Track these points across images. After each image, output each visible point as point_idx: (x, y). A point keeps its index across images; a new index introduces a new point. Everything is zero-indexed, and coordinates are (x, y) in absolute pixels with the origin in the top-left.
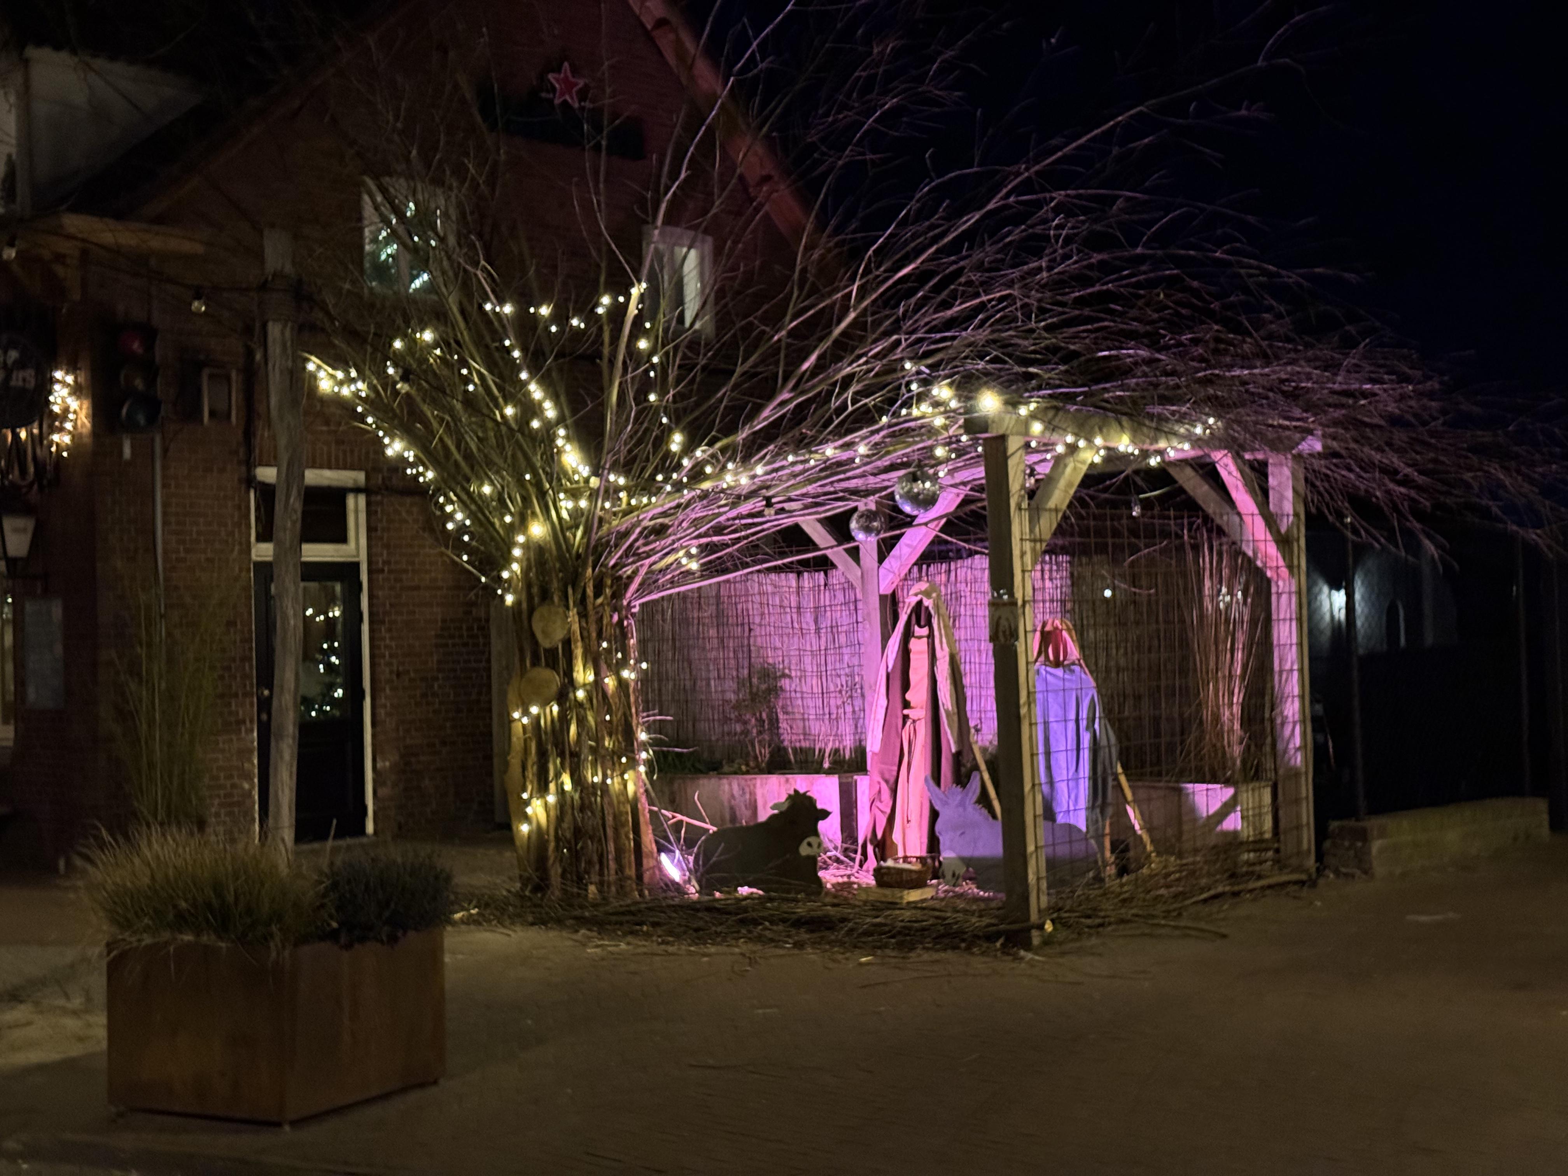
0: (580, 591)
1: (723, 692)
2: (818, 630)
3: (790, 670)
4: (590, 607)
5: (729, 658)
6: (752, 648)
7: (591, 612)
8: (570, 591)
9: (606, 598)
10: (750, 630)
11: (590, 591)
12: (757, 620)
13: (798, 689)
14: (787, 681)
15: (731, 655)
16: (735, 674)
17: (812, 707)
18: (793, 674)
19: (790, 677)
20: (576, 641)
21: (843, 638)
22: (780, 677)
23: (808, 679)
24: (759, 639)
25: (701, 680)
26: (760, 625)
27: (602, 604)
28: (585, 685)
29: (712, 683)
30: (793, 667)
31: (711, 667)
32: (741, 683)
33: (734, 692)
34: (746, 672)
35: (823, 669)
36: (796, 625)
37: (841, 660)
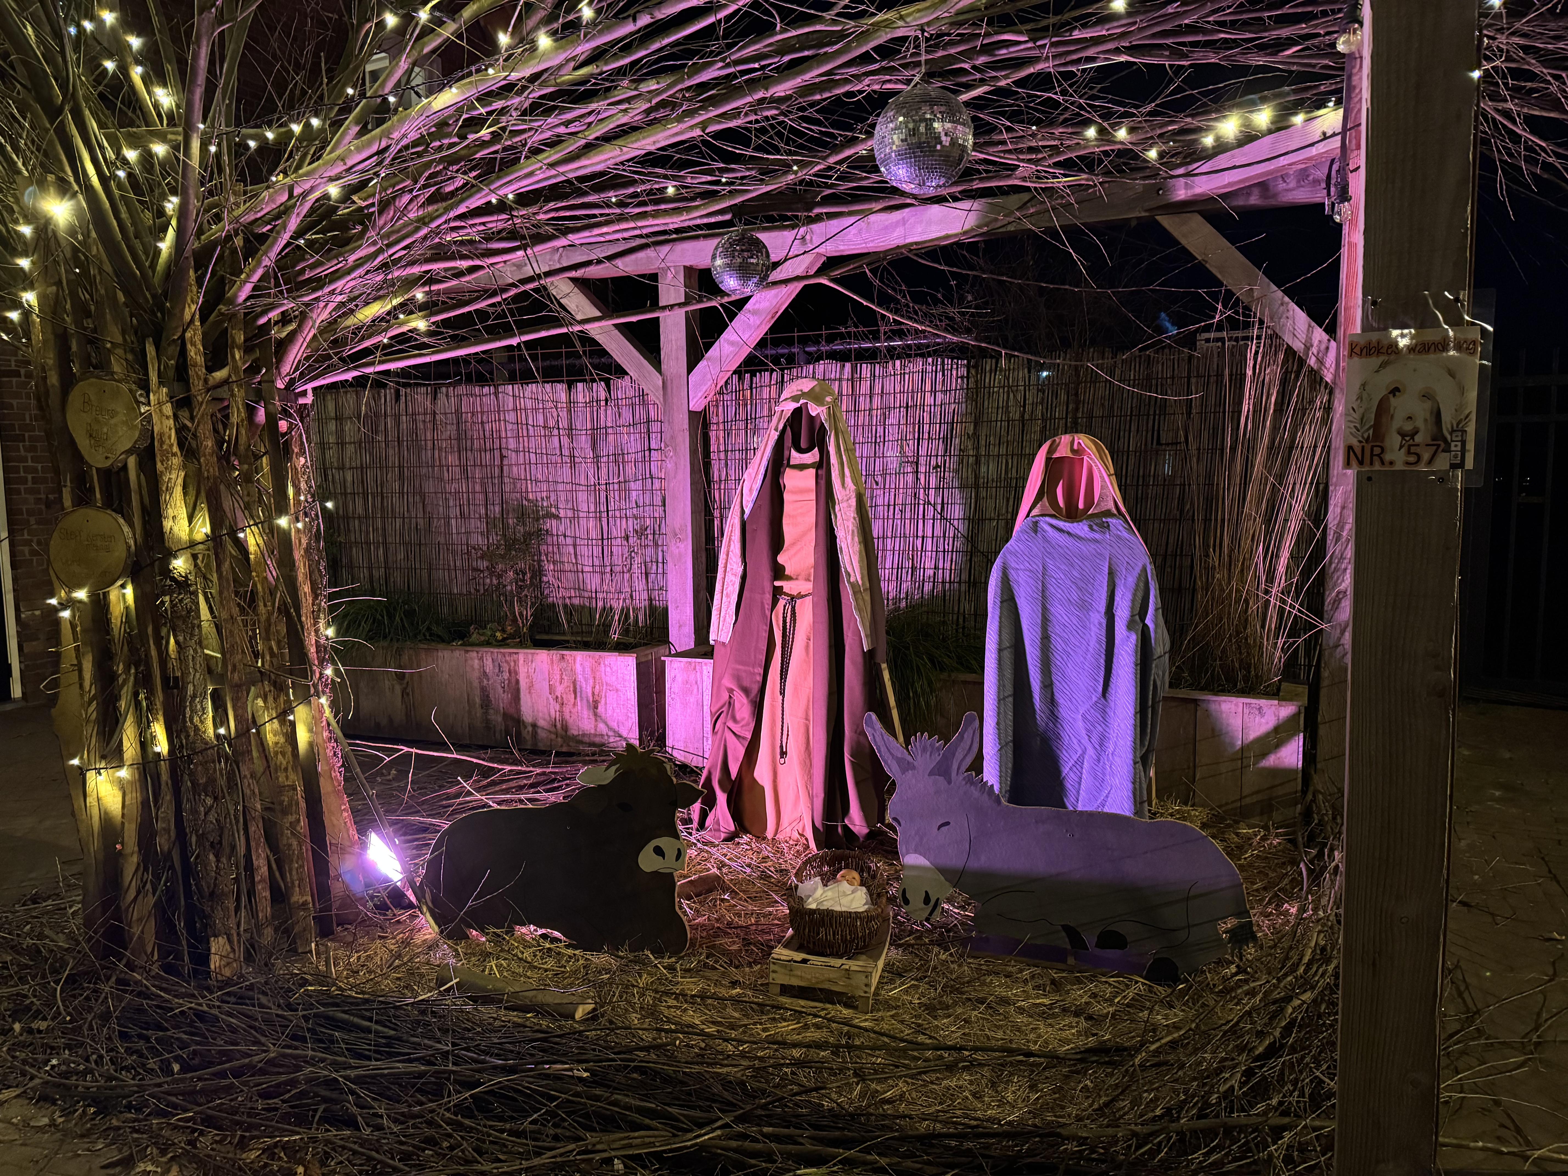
0: (174, 350)
1: (468, 533)
2: (597, 458)
3: (557, 508)
4: (197, 385)
5: (474, 492)
6: (506, 480)
7: (200, 397)
8: (151, 350)
9: (235, 369)
10: (502, 457)
11: (196, 353)
12: (512, 444)
13: (568, 533)
14: (554, 522)
15: (478, 488)
16: (483, 511)
17: (588, 555)
18: (562, 514)
19: (557, 517)
20: (167, 455)
21: (630, 469)
22: (544, 517)
23: (583, 522)
24: (515, 469)
25: (439, 519)
26: (517, 451)
27: (226, 382)
28: (192, 544)
29: (453, 522)
30: (560, 506)
31: (451, 504)
32: (490, 522)
33: (482, 534)
34: (497, 509)
35: (603, 508)
36: (566, 452)
37: (628, 498)
